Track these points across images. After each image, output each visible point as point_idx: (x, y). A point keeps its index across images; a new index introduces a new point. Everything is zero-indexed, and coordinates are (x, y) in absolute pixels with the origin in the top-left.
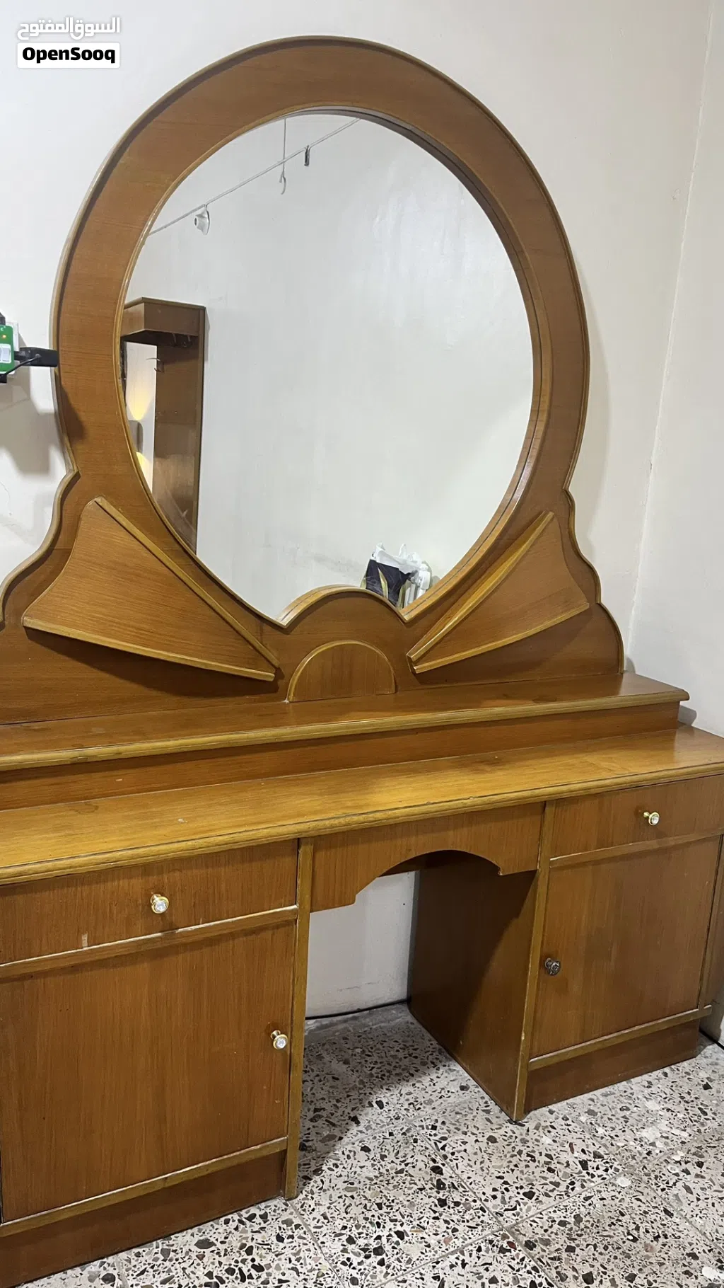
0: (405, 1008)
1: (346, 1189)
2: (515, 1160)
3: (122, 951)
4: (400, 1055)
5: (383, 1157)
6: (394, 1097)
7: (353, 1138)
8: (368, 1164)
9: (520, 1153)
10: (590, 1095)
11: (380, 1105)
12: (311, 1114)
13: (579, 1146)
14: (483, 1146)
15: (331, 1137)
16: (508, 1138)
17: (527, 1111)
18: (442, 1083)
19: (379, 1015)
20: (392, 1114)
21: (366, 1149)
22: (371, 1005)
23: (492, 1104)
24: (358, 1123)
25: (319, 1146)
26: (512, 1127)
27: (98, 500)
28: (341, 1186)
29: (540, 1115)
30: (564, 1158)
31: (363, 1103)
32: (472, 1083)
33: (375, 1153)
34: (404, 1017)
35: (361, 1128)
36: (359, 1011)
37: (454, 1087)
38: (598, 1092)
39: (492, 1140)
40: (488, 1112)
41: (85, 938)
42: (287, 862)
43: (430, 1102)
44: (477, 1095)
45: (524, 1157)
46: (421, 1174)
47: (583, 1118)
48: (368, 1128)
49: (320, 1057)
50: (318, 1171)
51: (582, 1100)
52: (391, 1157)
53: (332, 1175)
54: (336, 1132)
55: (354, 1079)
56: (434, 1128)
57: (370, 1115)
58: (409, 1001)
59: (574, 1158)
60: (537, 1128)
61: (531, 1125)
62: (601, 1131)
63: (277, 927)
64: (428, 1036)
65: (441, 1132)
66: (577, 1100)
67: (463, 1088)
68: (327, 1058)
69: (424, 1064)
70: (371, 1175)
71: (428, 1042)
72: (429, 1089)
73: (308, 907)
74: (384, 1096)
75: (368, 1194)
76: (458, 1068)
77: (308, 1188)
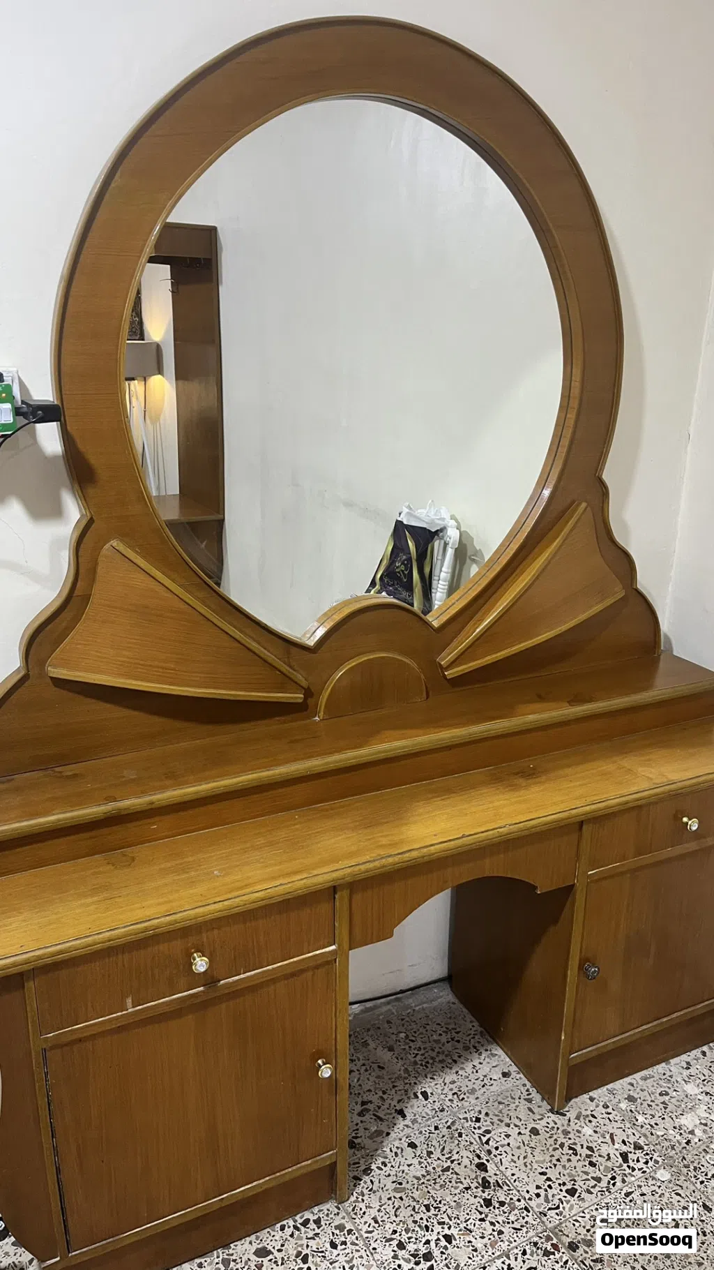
0: (446, 986)
1: (395, 1190)
2: (557, 1154)
3: (167, 1009)
4: (444, 1039)
5: (429, 1154)
6: (438, 1087)
7: (400, 1132)
8: (415, 1161)
9: (562, 1145)
10: (628, 1080)
11: (425, 1095)
12: (358, 1108)
13: (620, 1136)
14: (526, 1138)
15: (379, 1133)
16: (551, 1129)
17: (568, 1099)
18: (485, 1069)
19: (422, 995)
20: (437, 1106)
21: (412, 1145)
22: (412, 985)
23: (533, 1091)
24: (404, 1116)
25: (367, 1142)
26: (553, 1117)
27: (114, 543)
28: (391, 1186)
29: (581, 1103)
30: (605, 1150)
31: (408, 1094)
32: (514, 1068)
33: (422, 1150)
34: (445, 996)
35: (407, 1122)
36: (402, 992)
37: (496, 1075)
38: (638, 1076)
39: (535, 1132)
40: (530, 1101)
41: (129, 1001)
42: (324, 908)
43: (473, 1091)
44: (519, 1081)
45: (566, 1150)
46: (466, 1171)
47: (623, 1105)
48: (414, 1121)
49: (365, 1044)
50: (368, 1171)
51: (621, 1085)
52: (437, 1154)
53: (382, 1176)
54: (383, 1127)
55: (398, 1067)
56: (478, 1120)
57: (416, 1108)
58: (450, 979)
59: (614, 1150)
60: (578, 1118)
61: (572, 1115)
62: (641, 1119)
63: (317, 967)
64: (469, 1017)
65: (485, 1124)
66: (617, 1085)
67: (505, 1075)
68: (372, 1045)
69: (466, 1048)
70: (419, 1174)
71: (470, 1024)
72: (472, 1077)
73: (346, 945)
74: (428, 1086)
75: (416, 1194)
76: (500, 1052)
77: (358, 1190)
